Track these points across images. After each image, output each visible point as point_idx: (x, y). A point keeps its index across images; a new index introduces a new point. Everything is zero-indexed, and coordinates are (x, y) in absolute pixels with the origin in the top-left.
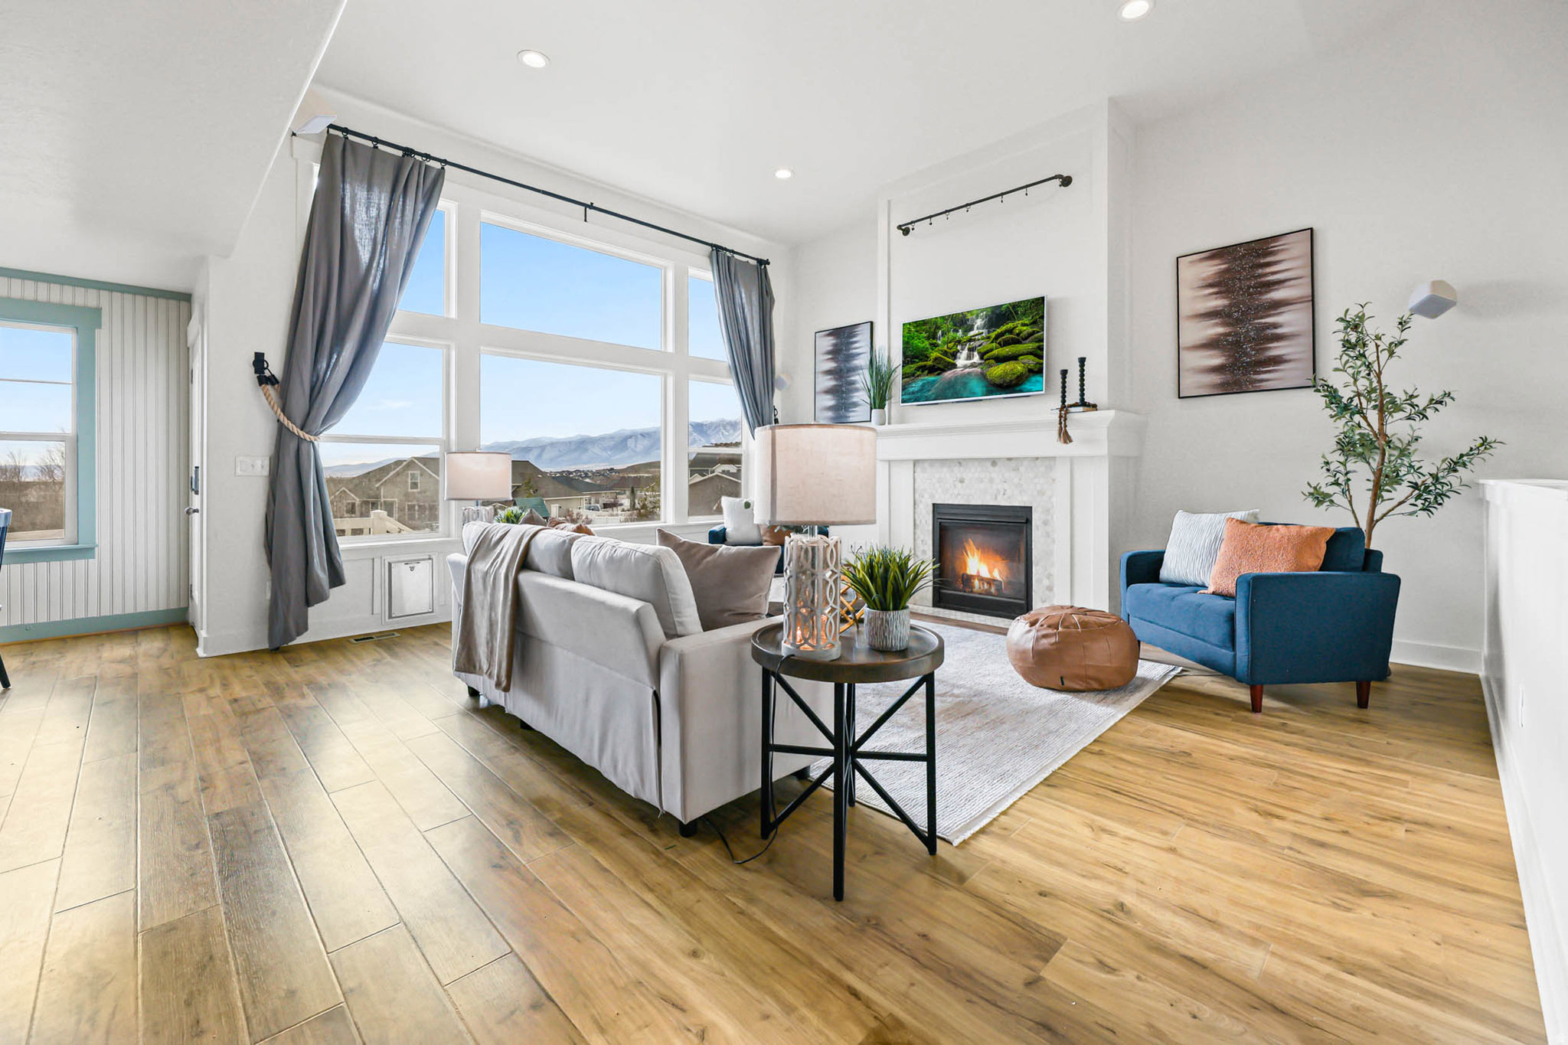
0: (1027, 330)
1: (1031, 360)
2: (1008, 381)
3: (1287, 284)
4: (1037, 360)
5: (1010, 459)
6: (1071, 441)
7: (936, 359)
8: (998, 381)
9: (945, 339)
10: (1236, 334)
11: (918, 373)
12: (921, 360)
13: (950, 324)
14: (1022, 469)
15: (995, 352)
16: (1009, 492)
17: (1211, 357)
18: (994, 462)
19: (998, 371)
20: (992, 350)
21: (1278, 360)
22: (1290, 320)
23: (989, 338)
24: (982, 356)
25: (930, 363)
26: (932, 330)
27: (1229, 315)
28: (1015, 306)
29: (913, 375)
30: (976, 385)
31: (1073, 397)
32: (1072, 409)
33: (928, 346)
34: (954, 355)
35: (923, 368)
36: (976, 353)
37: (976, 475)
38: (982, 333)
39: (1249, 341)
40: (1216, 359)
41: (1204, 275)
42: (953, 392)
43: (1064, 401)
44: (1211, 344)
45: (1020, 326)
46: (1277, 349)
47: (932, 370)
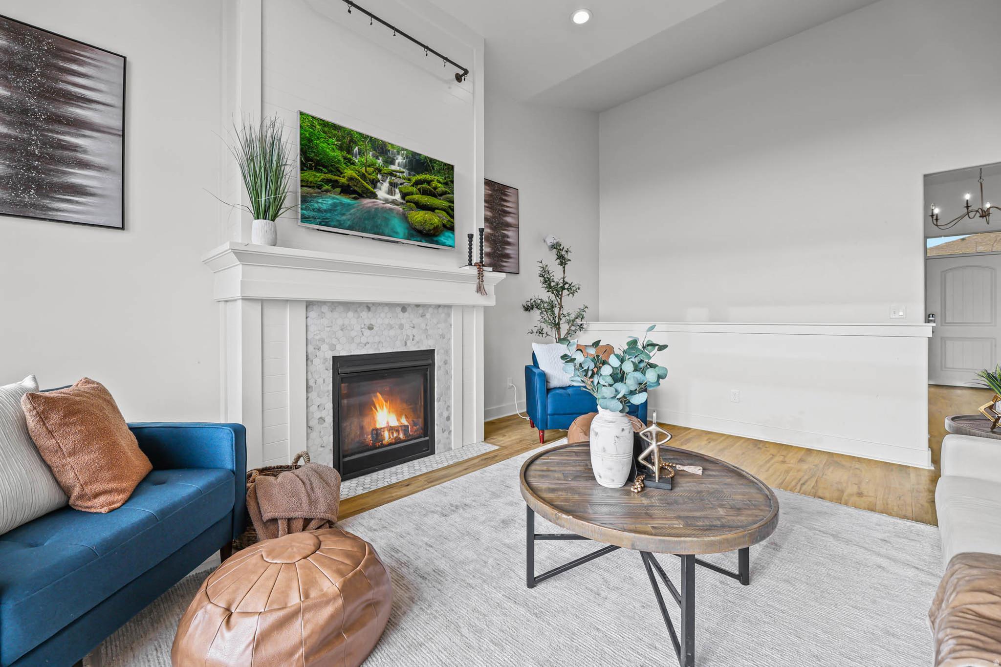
0: (442, 188)
1: (446, 217)
2: (427, 229)
3: (510, 215)
4: (451, 219)
5: (418, 306)
7: (351, 179)
8: (417, 227)
9: (362, 160)
11: (326, 187)
12: (330, 172)
13: (368, 146)
14: (428, 316)
15: (416, 197)
16: (417, 339)
17: (486, 246)
18: (404, 308)
19: (419, 216)
21: (509, 256)
22: (512, 235)
23: (409, 180)
24: (404, 195)
25: (343, 180)
26: (345, 141)
27: (492, 223)
29: (319, 187)
33: (340, 158)
34: (374, 183)
35: (335, 184)
36: (397, 191)
37: (386, 321)
38: (404, 172)
39: (499, 242)
40: (488, 248)
44: (486, 238)
46: (508, 250)
47: (346, 190)
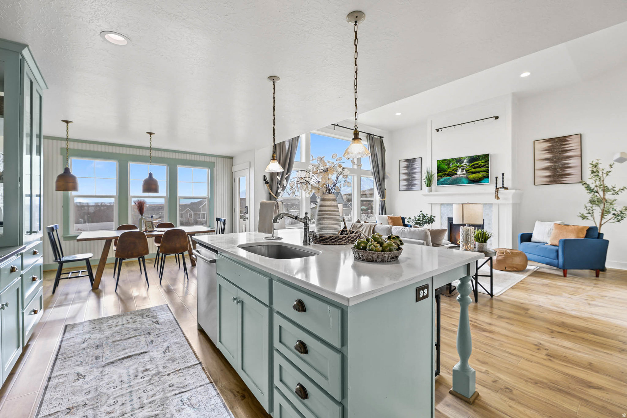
0: (484, 164)
1: (485, 174)
2: (477, 179)
3: (572, 151)
4: (487, 173)
6: (499, 199)
7: (450, 172)
8: (472, 179)
9: (453, 165)
10: (555, 166)
11: (443, 176)
12: (444, 172)
13: (455, 161)
15: (472, 170)
17: (546, 173)
19: (472, 176)
20: (470, 170)
21: (569, 174)
22: (573, 162)
23: (469, 166)
24: (466, 171)
25: (447, 173)
26: (448, 162)
27: (552, 160)
28: (479, 156)
29: (441, 176)
30: (464, 180)
31: (500, 185)
32: (500, 189)
33: (447, 167)
34: (456, 171)
35: (445, 174)
36: (464, 170)
38: (467, 164)
39: (559, 168)
40: (548, 173)
41: (544, 147)
42: (457, 182)
43: (496, 187)
44: (547, 169)
45: (481, 163)
46: (569, 171)
47: (448, 175)
